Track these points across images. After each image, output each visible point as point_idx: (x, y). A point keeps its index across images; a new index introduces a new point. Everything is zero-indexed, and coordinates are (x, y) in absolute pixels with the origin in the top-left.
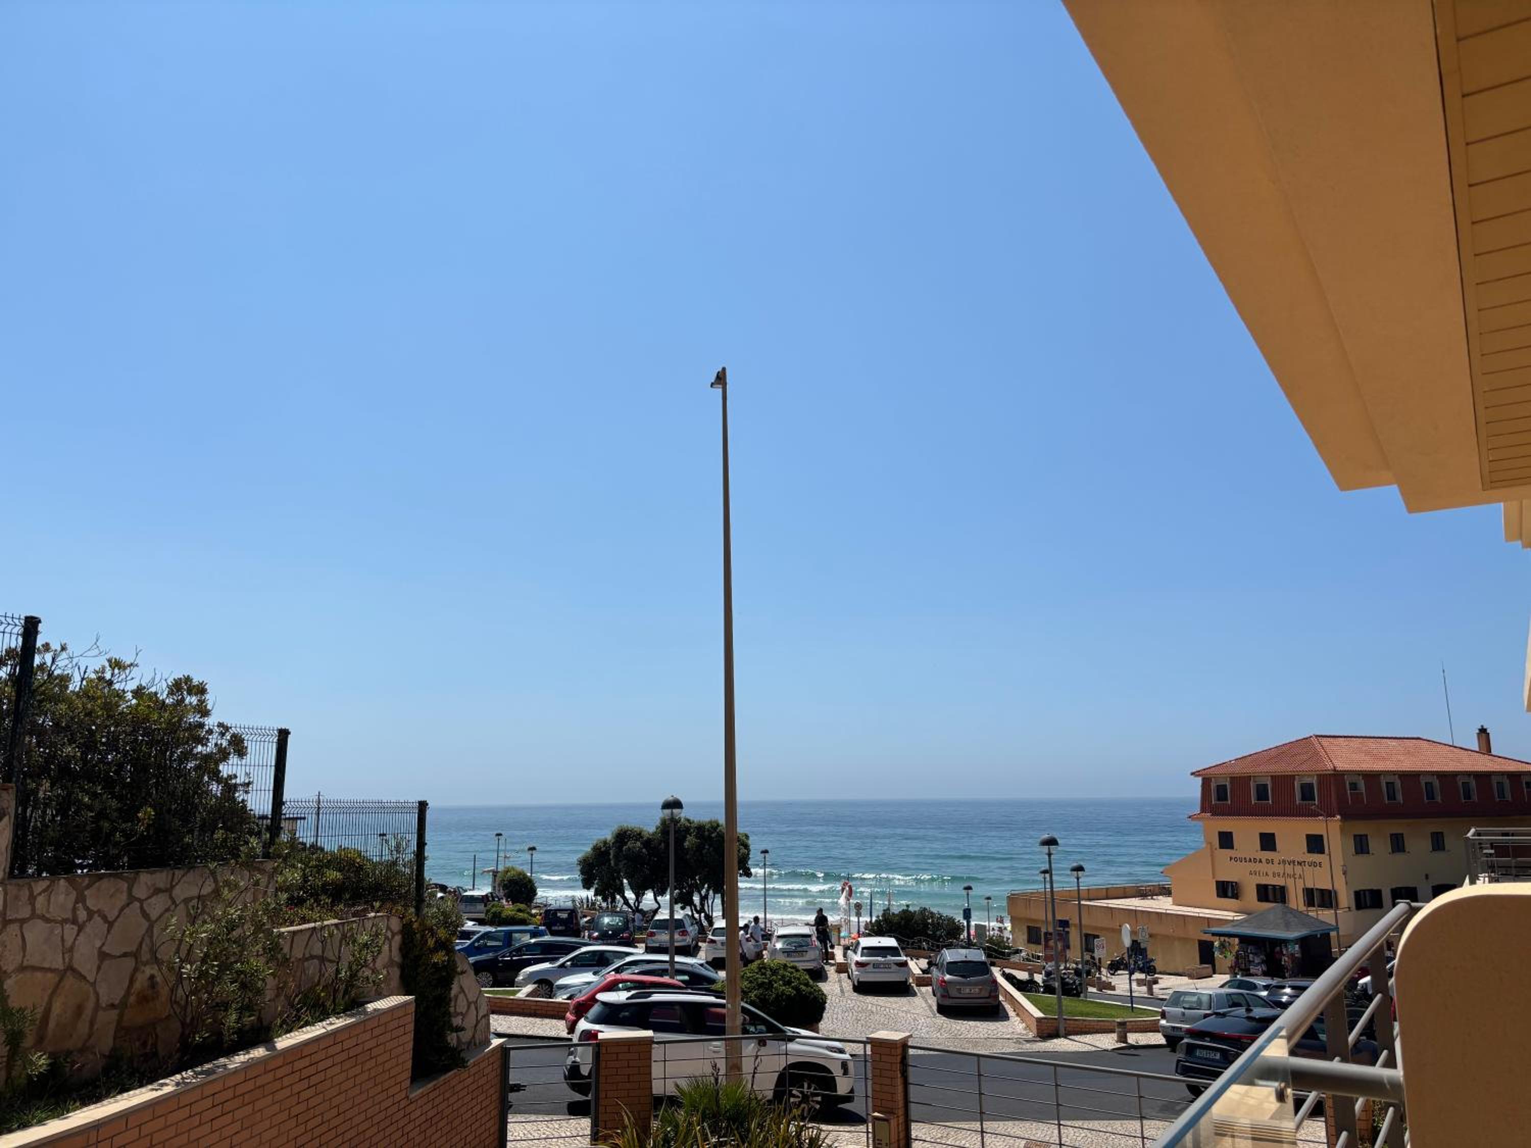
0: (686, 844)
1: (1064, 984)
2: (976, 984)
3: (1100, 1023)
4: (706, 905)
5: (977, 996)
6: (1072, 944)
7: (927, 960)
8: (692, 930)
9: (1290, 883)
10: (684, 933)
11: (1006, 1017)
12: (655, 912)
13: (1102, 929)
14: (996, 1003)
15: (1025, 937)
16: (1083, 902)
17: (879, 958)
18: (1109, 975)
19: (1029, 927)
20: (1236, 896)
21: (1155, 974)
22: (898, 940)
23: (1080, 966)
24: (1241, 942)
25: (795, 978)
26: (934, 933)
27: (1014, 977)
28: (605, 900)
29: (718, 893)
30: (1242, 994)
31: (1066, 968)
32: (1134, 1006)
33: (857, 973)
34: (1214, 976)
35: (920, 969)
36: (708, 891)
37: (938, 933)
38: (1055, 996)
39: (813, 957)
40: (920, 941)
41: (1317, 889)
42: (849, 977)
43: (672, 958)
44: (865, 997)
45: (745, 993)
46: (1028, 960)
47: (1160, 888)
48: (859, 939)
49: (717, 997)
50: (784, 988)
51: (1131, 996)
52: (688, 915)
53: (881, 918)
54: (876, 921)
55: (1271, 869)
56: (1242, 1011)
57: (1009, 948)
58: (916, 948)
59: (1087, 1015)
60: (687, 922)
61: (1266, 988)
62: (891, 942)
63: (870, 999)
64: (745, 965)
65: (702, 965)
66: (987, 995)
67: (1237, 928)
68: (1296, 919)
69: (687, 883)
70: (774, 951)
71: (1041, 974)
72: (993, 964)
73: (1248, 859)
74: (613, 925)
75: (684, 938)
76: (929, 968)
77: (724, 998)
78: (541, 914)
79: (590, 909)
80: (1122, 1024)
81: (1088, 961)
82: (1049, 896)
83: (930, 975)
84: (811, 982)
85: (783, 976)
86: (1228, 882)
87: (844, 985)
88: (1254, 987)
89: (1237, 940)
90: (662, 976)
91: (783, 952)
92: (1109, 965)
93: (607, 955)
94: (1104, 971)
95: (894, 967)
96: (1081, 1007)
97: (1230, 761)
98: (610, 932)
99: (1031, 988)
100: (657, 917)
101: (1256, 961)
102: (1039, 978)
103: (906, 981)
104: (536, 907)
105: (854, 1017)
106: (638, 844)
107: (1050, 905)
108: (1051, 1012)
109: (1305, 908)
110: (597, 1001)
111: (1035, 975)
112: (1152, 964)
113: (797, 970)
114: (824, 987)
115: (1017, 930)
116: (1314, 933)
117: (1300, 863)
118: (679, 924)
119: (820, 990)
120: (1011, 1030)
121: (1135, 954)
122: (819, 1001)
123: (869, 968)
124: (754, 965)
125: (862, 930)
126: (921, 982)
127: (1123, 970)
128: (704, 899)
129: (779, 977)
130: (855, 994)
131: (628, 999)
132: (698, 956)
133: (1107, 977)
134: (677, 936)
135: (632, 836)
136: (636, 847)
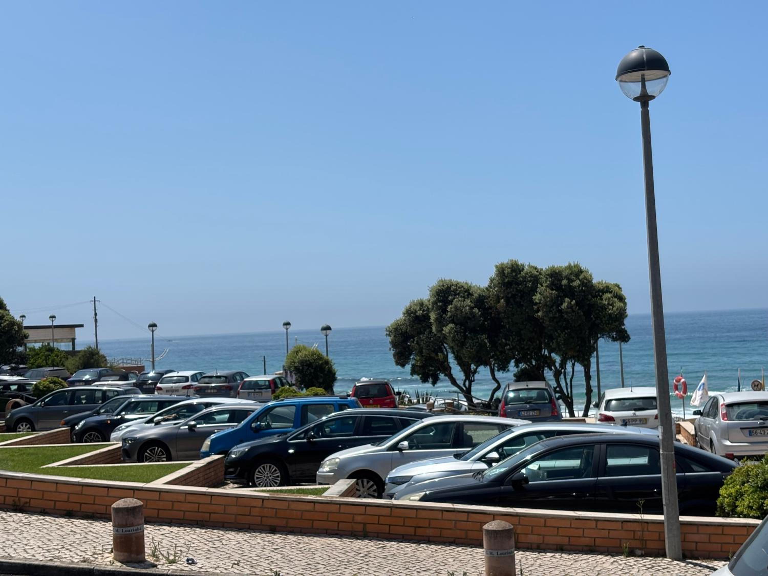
0: (537, 298)
70: (727, 428)
91: (742, 429)
135: (458, 292)
136: (466, 306)
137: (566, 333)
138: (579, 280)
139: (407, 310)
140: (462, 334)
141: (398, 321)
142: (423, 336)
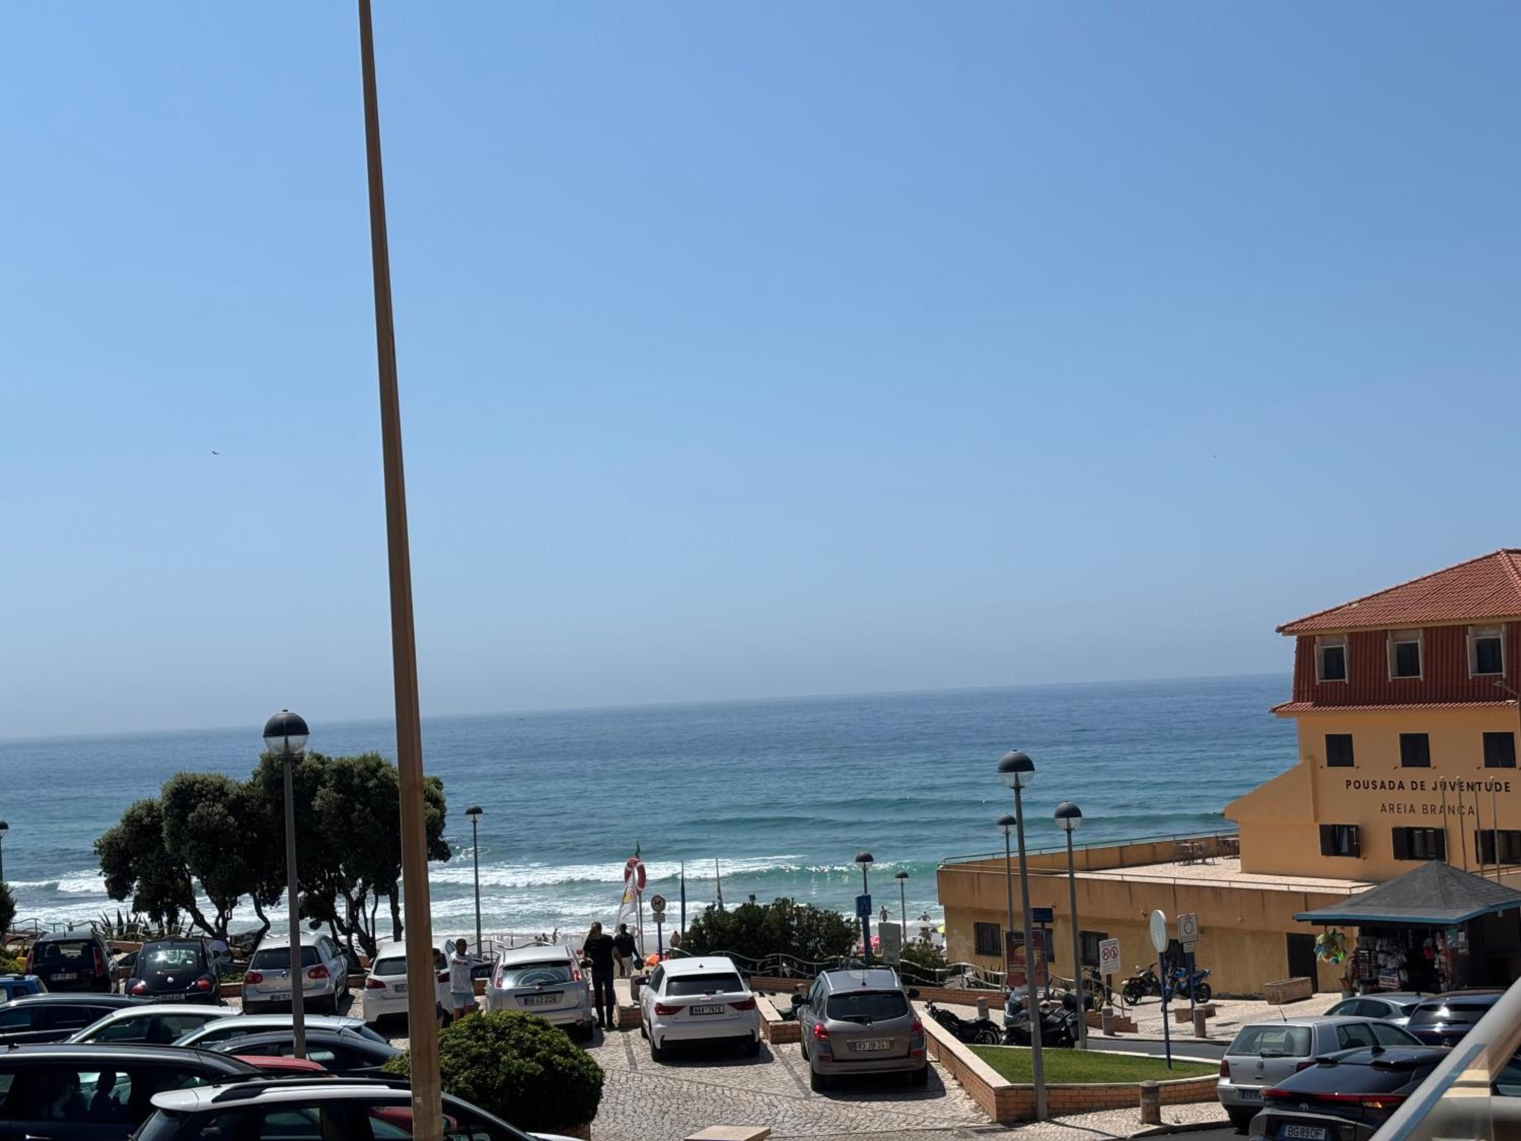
0: (317, 803)
1: (1045, 1025)
2: (882, 1033)
3: (1110, 1092)
4: (361, 916)
5: (888, 1055)
6: (1057, 950)
7: (790, 996)
8: (336, 966)
9: (1453, 824)
10: (320, 972)
11: (940, 1091)
12: (259, 936)
13: (1113, 922)
14: (919, 1066)
15: (971, 943)
16: (1078, 875)
17: (703, 997)
18: (1125, 1005)
19: (977, 925)
20: (1356, 851)
21: (1209, 998)
22: (737, 962)
23: (1074, 992)
24: (1363, 932)
25: (542, 1042)
26: (803, 944)
27: (953, 1017)
28: (155, 917)
29: (383, 894)
30: (1365, 1024)
31: (1048, 997)
32: (1172, 1057)
33: (659, 1026)
34: (1314, 996)
35: (778, 1011)
36: (363, 891)
37: (811, 944)
38: (1030, 1048)
39: (575, 1002)
40: (776, 962)
41: (1499, 831)
42: (645, 1035)
43: (299, 1021)
44: (677, 1070)
45: (446, 1077)
46: (978, 985)
47: (1218, 843)
48: (661, 963)
49: (392, 1086)
50: (521, 1061)
51: (1167, 1041)
52: (325, 938)
53: (701, 922)
54: (693, 928)
55: (1419, 799)
56: (1365, 1054)
57: (942, 965)
58: (767, 975)
59: (1088, 1078)
60: (325, 952)
61: (1407, 1011)
62: (722, 965)
63: (686, 1073)
64: (446, 1024)
65: (358, 1030)
66: (905, 1053)
67: (1358, 907)
68: (1461, 887)
69: (322, 879)
70: (500, 996)
71: (1003, 1009)
72: (915, 995)
73: (1379, 784)
74: (174, 966)
75: (320, 981)
76: (795, 1009)
77: (407, 1087)
78: (25, 953)
79: (125, 939)
80: (1151, 1091)
81: (1088, 981)
82: (1016, 866)
83: (797, 1022)
84: (573, 1048)
85: (519, 1040)
86: (1341, 827)
87: (636, 1050)
88: (1387, 1011)
89: (1356, 929)
90: (279, 1054)
91: (516, 996)
92: (1127, 986)
93: (167, 1022)
94: (1117, 998)
95: (731, 1012)
96: (1078, 1066)
97: (1350, 604)
98: (170, 979)
99: (985, 1035)
100: (263, 946)
101: (1390, 966)
102: (998, 1017)
103: (753, 1036)
104: (13, 940)
105: (656, 1107)
106: (219, 808)
107: (1019, 880)
108: (1022, 1077)
109: (1477, 867)
110: (155, 1108)
111: (990, 1011)
112: (1203, 981)
113: (546, 1028)
114: (600, 1056)
115: (955, 932)
116: (1492, 910)
117: (1471, 787)
118: (310, 955)
119: (591, 1062)
120: (948, 1114)
121: (1174, 965)
122: (588, 1082)
123: (684, 1015)
124: (462, 1024)
125: (667, 946)
126: (781, 1035)
127: (1151, 994)
128: (356, 906)
129: (512, 1042)
130: (658, 1065)
131: (214, 1101)
132: (350, 1014)
133: (1123, 1009)
134: (306, 979)
135: (205, 792)
136: (215, 815)
137: (358, 853)
138: (378, 779)
139: (127, 816)
140: (209, 855)
141: (113, 830)
142: (152, 856)
